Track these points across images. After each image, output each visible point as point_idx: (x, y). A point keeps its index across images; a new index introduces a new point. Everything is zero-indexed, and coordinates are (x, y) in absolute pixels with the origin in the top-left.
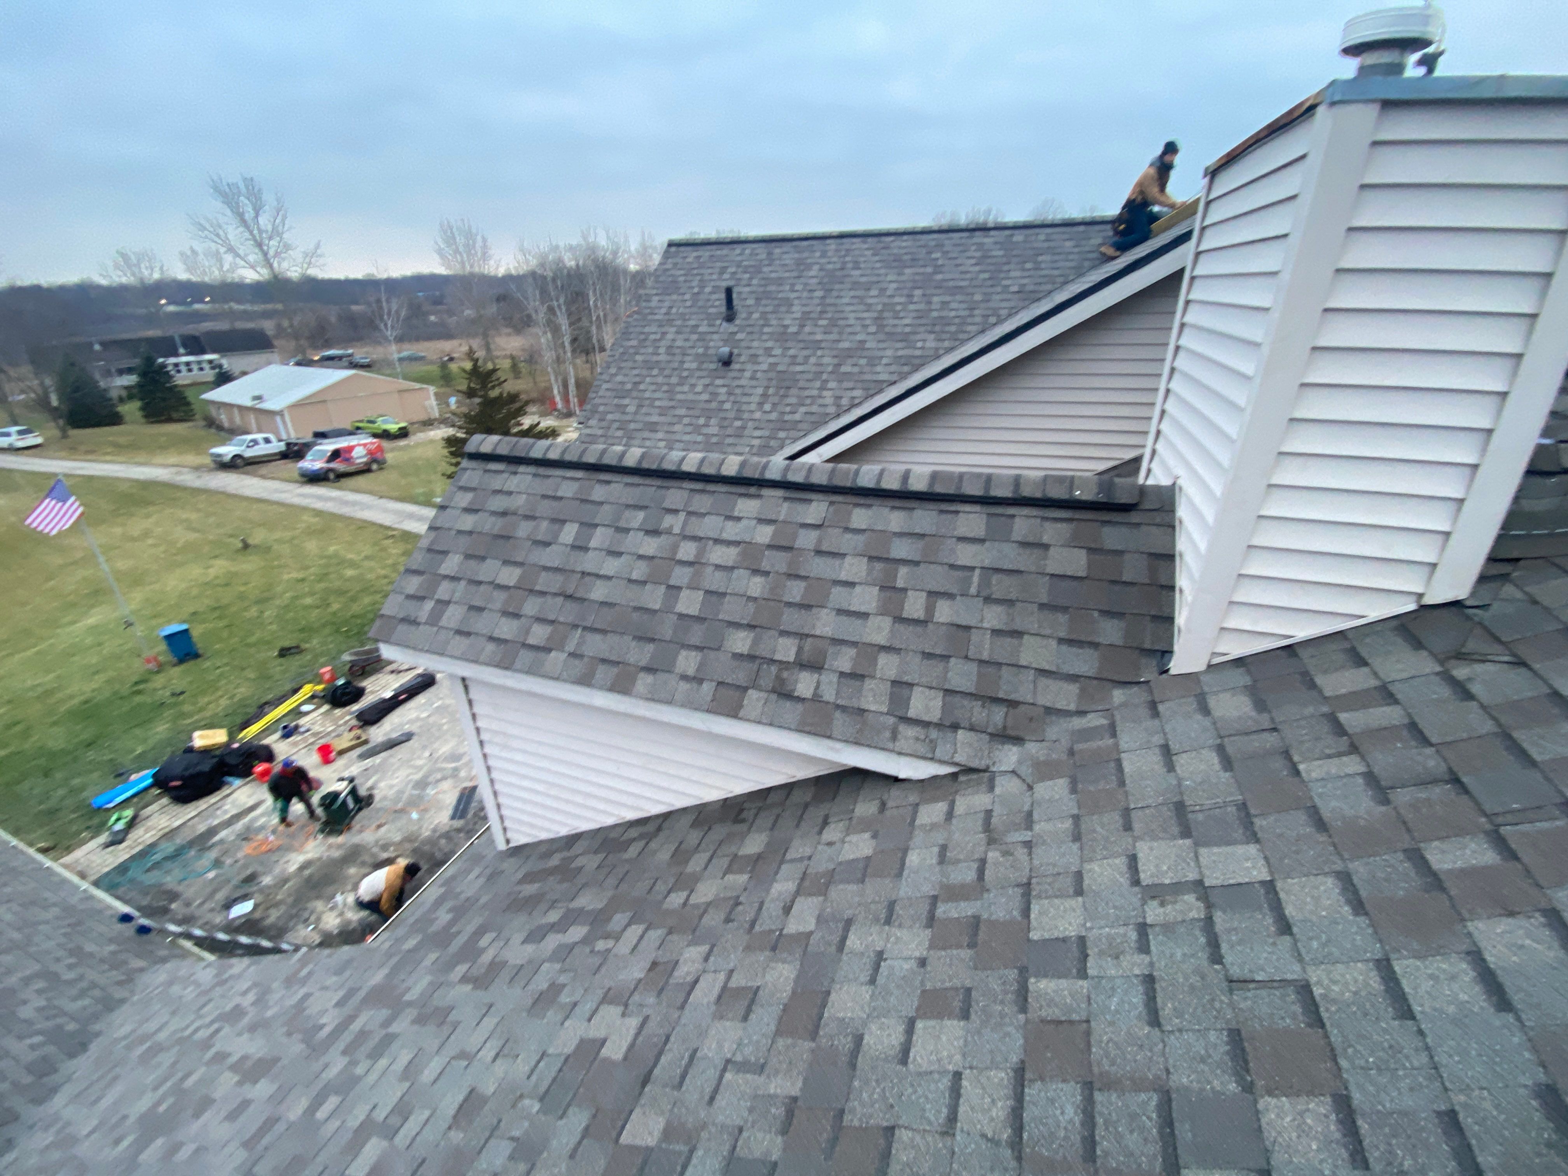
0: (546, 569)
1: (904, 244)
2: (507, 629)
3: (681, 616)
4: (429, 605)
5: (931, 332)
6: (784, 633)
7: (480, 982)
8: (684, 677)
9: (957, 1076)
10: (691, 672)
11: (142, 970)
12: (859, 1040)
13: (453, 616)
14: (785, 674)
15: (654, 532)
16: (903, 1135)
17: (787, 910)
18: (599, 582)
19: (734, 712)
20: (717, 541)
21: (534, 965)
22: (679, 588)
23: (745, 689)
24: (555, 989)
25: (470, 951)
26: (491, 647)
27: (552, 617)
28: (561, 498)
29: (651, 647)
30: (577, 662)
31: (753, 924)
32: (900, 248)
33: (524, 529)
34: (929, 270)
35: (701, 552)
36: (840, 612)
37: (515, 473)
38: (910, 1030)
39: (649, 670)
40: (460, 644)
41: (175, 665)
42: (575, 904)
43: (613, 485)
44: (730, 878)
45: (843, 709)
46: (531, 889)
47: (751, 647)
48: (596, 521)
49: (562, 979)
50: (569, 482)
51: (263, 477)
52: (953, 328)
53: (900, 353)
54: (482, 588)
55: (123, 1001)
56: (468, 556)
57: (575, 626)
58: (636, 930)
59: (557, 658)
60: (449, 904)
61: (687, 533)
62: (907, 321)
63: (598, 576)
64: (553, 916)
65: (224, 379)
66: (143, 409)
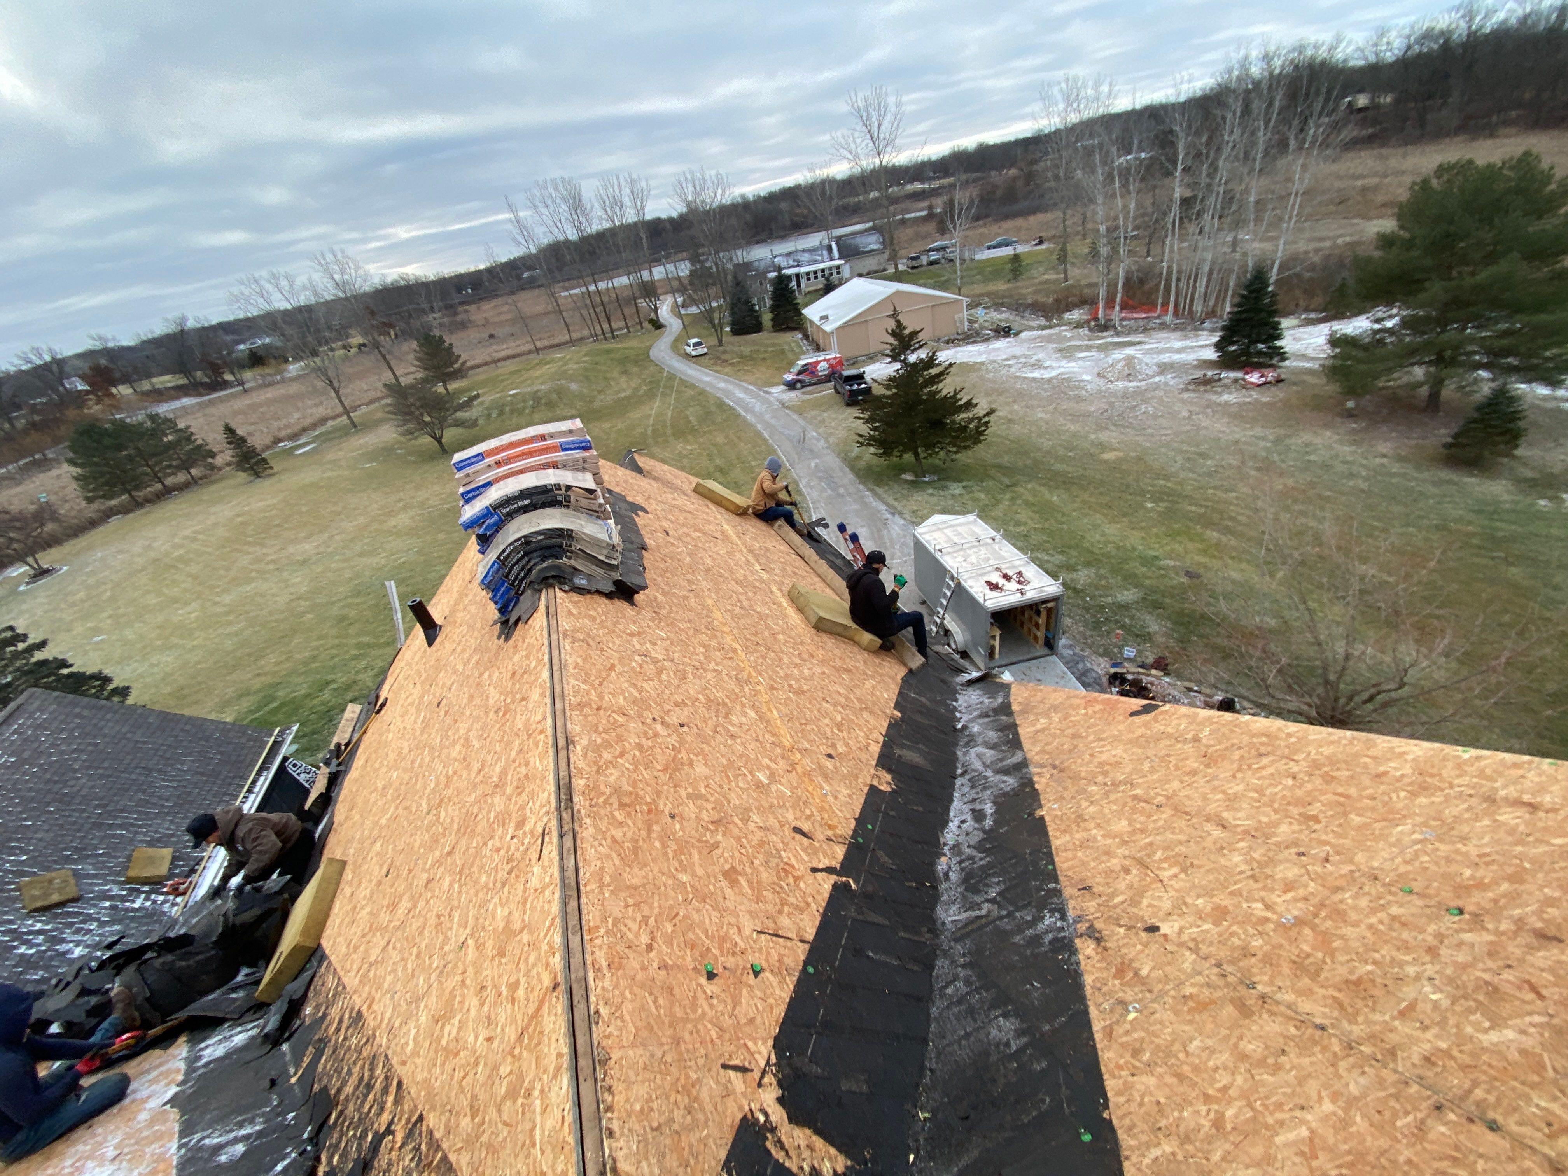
65: (829, 288)
66: (773, 320)
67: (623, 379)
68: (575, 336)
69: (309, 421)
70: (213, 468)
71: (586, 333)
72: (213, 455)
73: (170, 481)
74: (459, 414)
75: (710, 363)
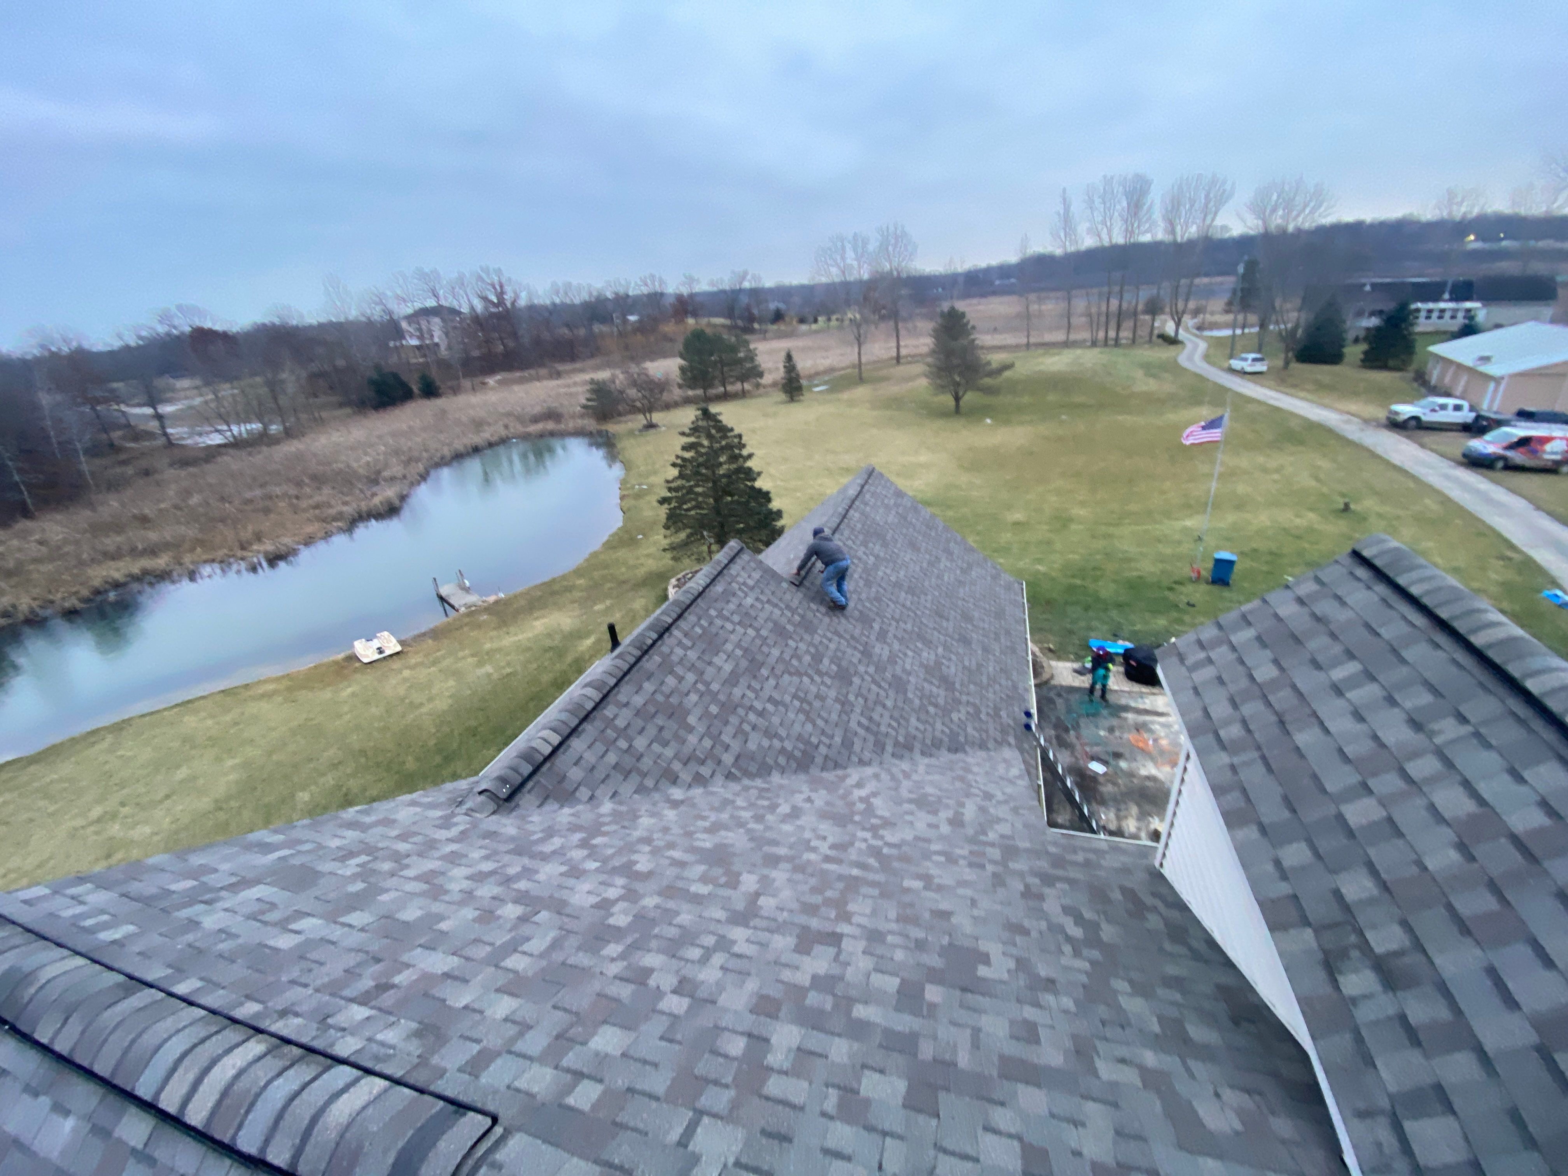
0: (1294, 687)
2: (1220, 710)
3: (1340, 818)
4: (1202, 655)
6: (1405, 924)
7: (1027, 893)
8: (1277, 863)
9: (976, 1160)
10: (1286, 863)
11: (1009, 745)
12: (1002, 1104)
13: (1206, 674)
14: (1355, 954)
15: (1416, 725)
16: (934, 1122)
17: (1123, 1061)
18: (1317, 730)
19: (1275, 925)
20: (1466, 784)
21: (1042, 915)
22: (1370, 792)
23: (1309, 924)
24: (1026, 932)
25: (1048, 880)
26: (1199, 714)
27: (1252, 727)
28: (1378, 634)
29: (1287, 814)
30: (1229, 774)
31: (1106, 1039)
33: (1318, 643)
35: (1433, 780)
36: (1492, 972)
37: (1369, 588)
38: (1010, 1136)
39: (1263, 830)
40: (1188, 696)
41: (1207, 583)
42: (1104, 925)
43: (1440, 653)
44: (1155, 1020)
45: (1359, 1039)
46: (1117, 895)
47: (1361, 902)
48: (1381, 678)
49: (1034, 934)
50: (1402, 623)
51: (1423, 446)
54: (1240, 668)
55: (988, 749)
56: (1259, 638)
57: (1259, 748)
58: (1086, 966)
59: (1224, 758)
60: (1092, 856)
61: (1446, 752)
63: (1321, 724)
64: (1088, 915)
65: (1469, 331)
66: (1366, 353)
67: (1152, 381)
68: (1073, 337)
69: (821, 368)
70: (758, 386)
71: (1085, 335)
72: (761, 375)
73: (730, 388)
74: (987, 381)
75: (1273, 383)
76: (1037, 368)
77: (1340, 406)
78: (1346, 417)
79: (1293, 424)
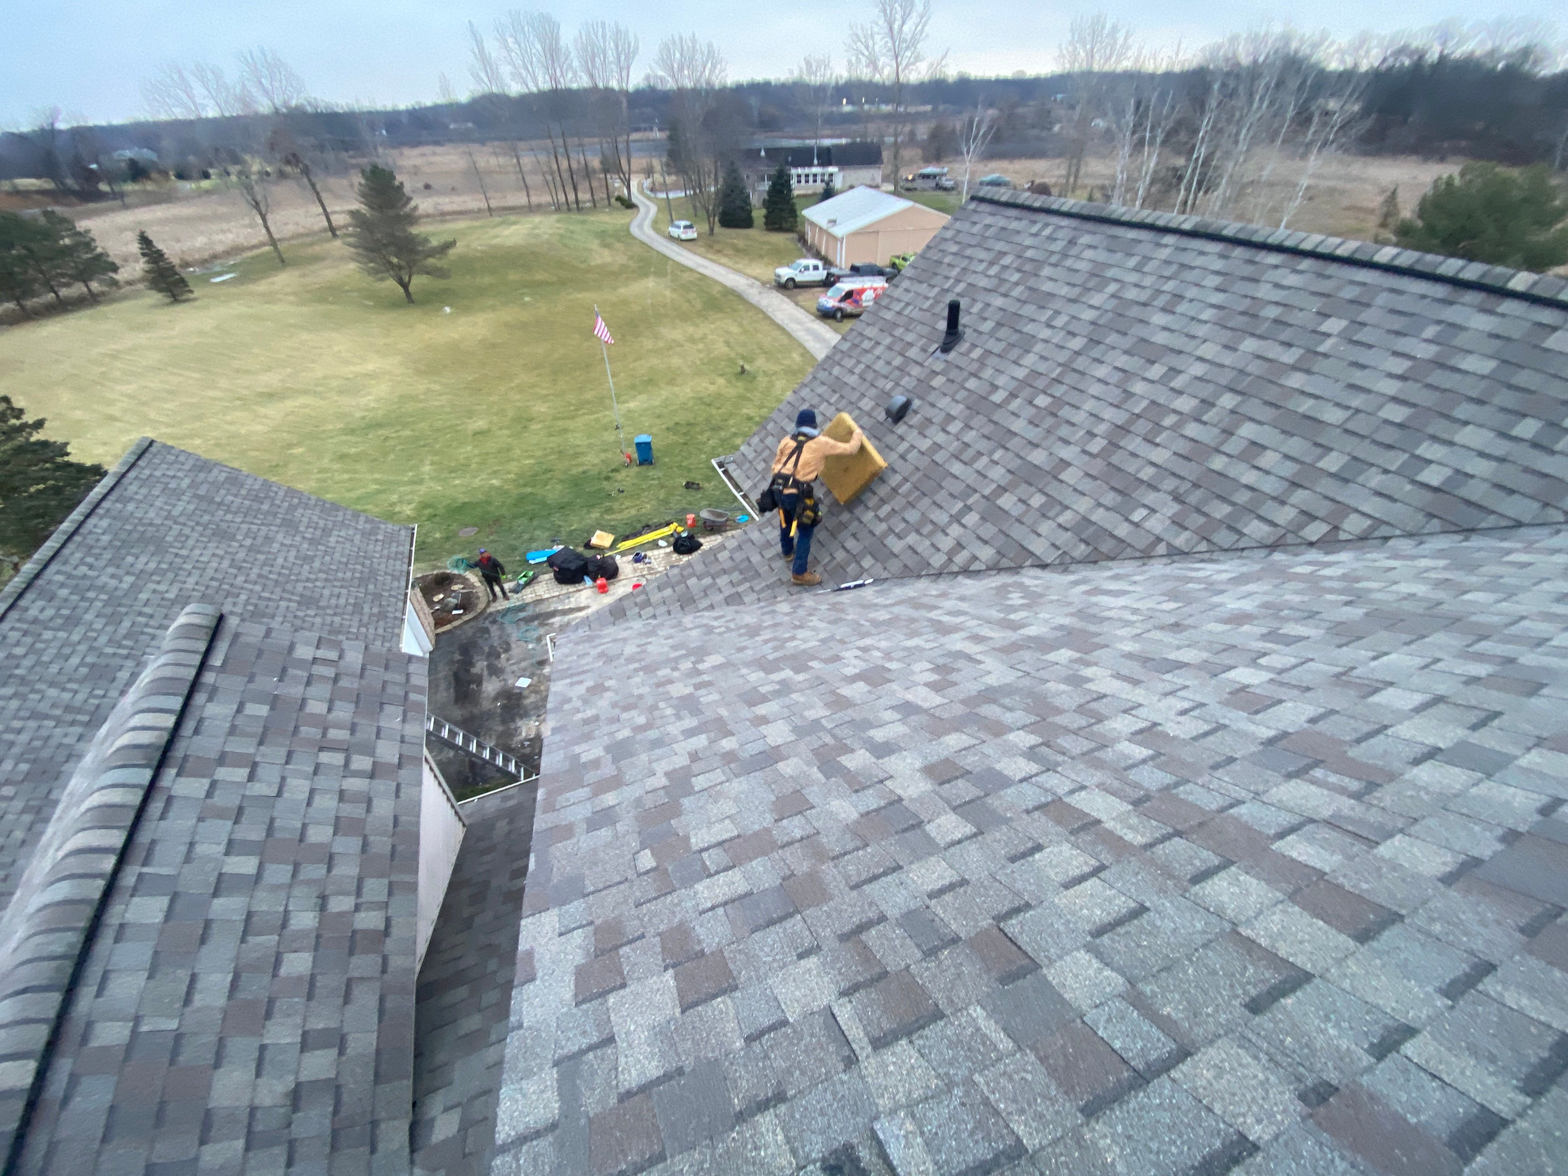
1: (1292, 280)
5: (1177, 498)
32: (1277, 286)
34: (1289, 357)
41: (637, 465)
52: (1220, 511)
53: (1099, 516)
62: (1160, 456)
65: (828, 193)
66: (766, 217)
67: (606, 252)
68: (534, 200)
69: (219, 248)
71: (546, 199)
75: (703, 249)
76: (495, 242)
77: (749, 271)
78: (752, 281)
79: (715, 291)
